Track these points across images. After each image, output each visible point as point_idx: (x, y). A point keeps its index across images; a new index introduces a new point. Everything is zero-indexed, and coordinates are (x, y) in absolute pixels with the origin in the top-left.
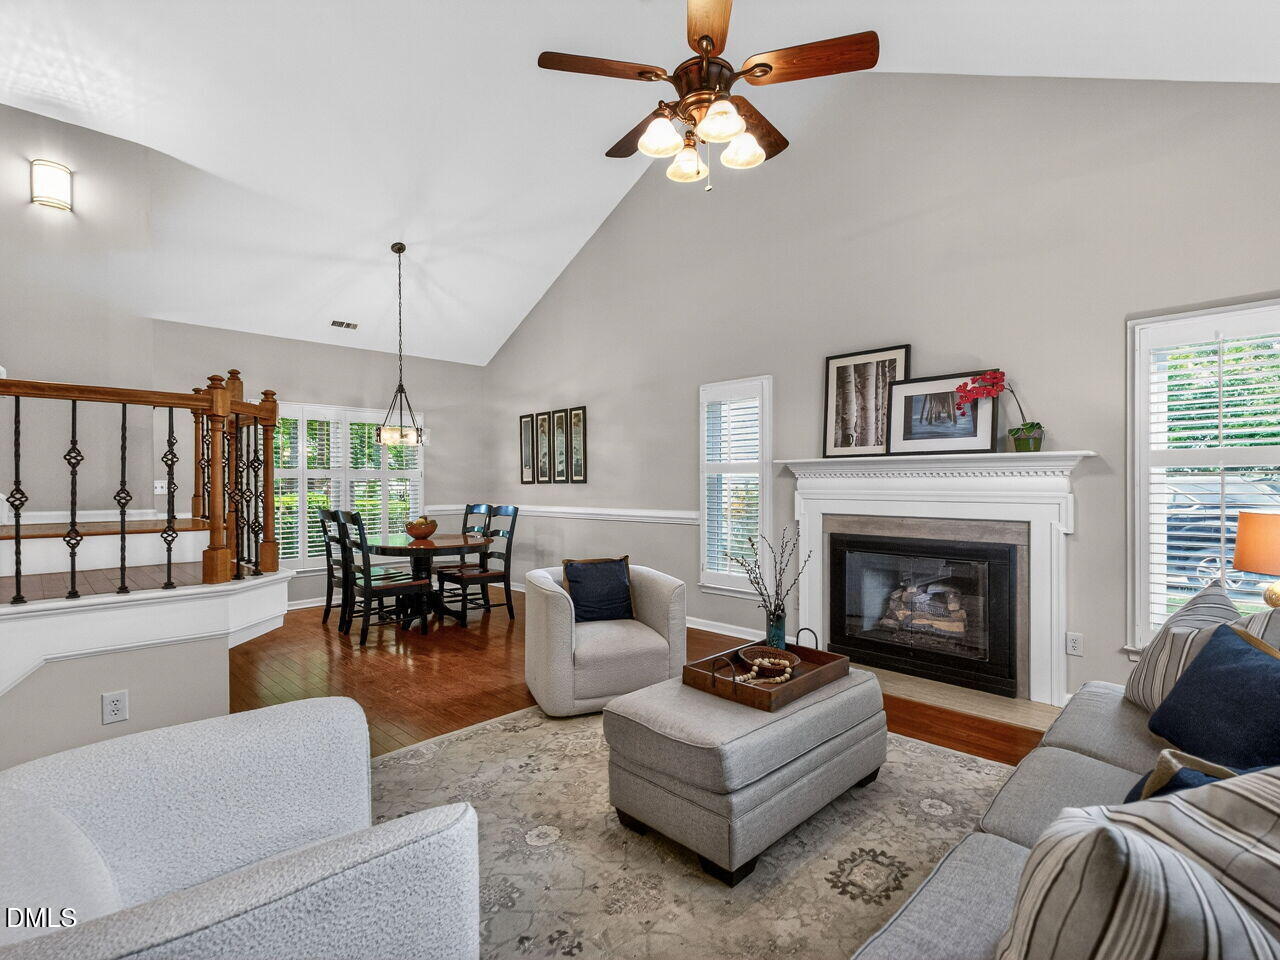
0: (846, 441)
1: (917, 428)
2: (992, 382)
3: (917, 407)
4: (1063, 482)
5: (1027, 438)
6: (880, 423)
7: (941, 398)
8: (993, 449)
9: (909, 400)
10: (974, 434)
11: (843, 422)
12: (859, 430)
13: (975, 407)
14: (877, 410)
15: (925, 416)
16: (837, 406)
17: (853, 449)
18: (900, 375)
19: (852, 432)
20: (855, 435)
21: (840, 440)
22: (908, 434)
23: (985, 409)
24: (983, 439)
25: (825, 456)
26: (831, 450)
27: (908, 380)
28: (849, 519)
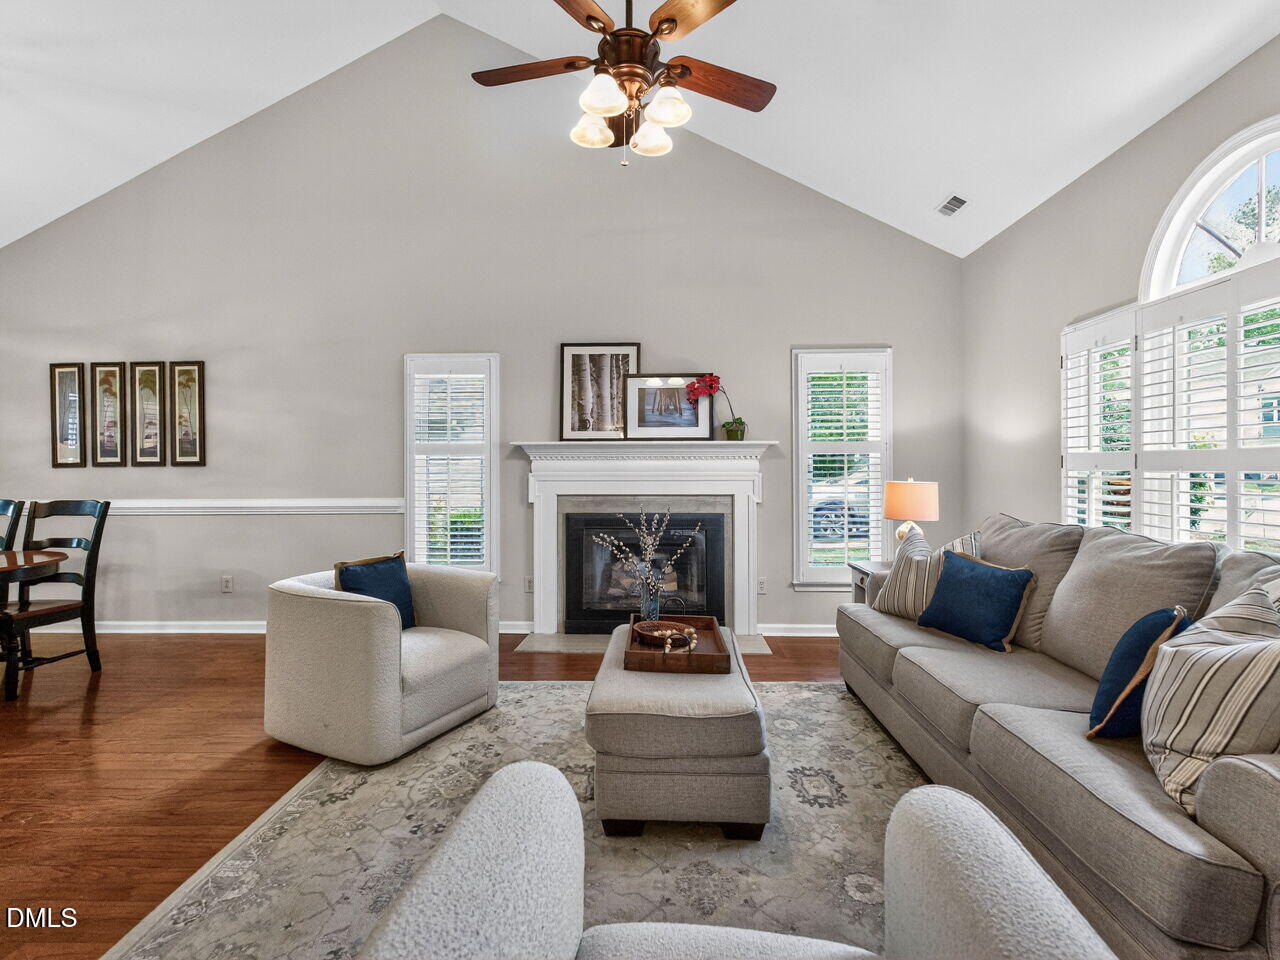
0: (583, 425)
1: (650, 417)
2: (706, 385)
3: (649, 400)
4: (755, 464)
5: (734, 431)
6: (615, 411)
7: (671, 393)
8: (712, 437)
9: (642, 392)
10: (696, 424)
11: (580, 408)
12: (595, 416)
13: (695, 403)
14: (612, 399)
15: (656, 407)
16: (573, 392)
17: (589, 434)
18: (633, 370)
19: (589, 417)
20: (591, 420)
21: (577, 425)
22: (642, 422)
23: (704, 405)
24: (703, 430)
25: (562, 439)
26: (568, 433)
27: (639, 375)
28: (584, 499)
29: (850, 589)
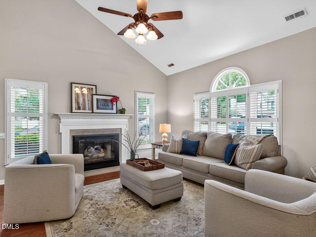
0: (79, 108)
1: (100, 107)
2: (115, 99)
3: (99, 102)
4: (127, 120)
5: (122, 111)
6: (89, 105)
7: (105, 100)
8: (117, 113)
9: (97, 99)
10: (113, 109)
11: (78, 103)
12: (83, 106)
13: (112, 103)
14: (88, 101)
15: (101, 104)
16: (75, 98)
17: (81, 111)
18: (94, 93)
19: (81, 106)
20: (82, 107)
21: (77, 108)
22: (98, 108)
23: (115, 103)
24: (114, 111)
25: (72, 112)
26: (74, 110)
27: (96, 94)
28: (78, 131)
29: (151, 149)
